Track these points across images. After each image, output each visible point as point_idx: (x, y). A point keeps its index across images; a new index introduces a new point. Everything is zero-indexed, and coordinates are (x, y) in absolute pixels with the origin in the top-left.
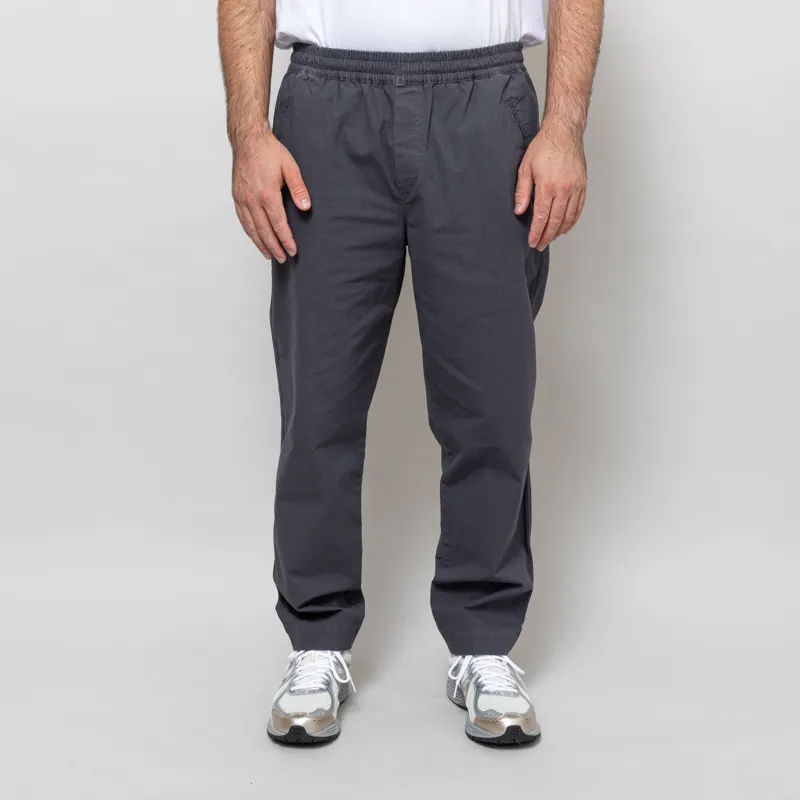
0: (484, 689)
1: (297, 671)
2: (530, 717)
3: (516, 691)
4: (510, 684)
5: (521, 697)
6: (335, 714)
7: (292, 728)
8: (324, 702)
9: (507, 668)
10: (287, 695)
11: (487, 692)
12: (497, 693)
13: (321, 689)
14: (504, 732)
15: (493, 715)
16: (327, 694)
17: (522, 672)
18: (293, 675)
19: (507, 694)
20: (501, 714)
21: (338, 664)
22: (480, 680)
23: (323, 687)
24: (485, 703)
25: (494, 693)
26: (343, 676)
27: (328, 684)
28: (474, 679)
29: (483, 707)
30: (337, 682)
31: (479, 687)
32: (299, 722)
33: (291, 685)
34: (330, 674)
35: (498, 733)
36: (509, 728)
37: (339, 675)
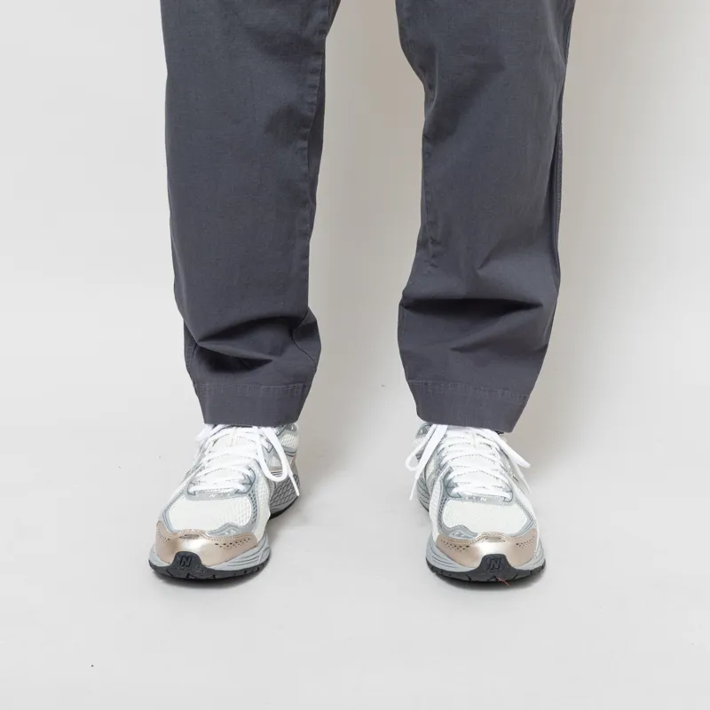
0: (455, 491)
1: (204, 460)
2: (526, 539)
3: (508, 496)
4: (500, 483)
5: (515, 506)
6: (259, 533)
7: (178, 554)
8: (239, 513)
9: (498, 458)
10: (183, 500)
11: (459, 497)
12: (476, 499)
13: (237, 492)
14: (476, 565)
15: (464, 534)
16: (246, 500)
17: (526, 464)
18: (198, 467)
19: (491, 500)
20: (475, 535)
21: (271, 451)
22: (450, 476)
23: (242, 488)
24: (455, 514)
25: (471, 498)
26: (277, 471)
27: (250, 483)
28: (442, 475)
29: (449, 522)
30: (268, 480)
31: (448, 487)
32: (193, 546)
33: (192, 483)
34: (256, 468)
35: (470, 565)
36: (485, 559)
37: (271, 468)
